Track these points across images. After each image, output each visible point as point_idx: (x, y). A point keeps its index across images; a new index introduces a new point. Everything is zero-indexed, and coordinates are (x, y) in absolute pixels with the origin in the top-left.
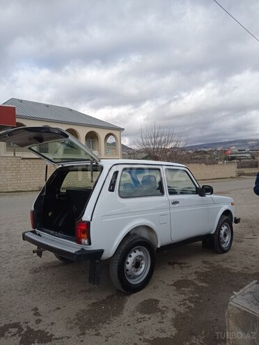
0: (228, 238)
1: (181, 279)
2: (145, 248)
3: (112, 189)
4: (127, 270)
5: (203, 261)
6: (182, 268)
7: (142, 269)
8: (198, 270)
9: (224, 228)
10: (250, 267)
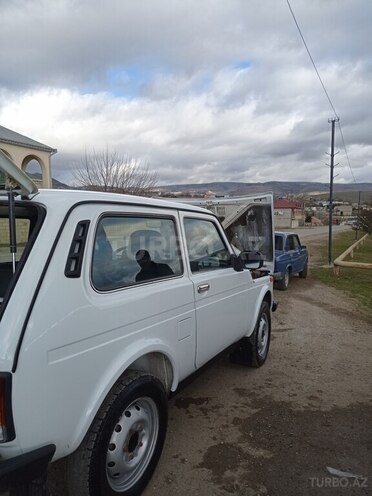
0: (265, 338)
1: (214, 443)
2: (149, 400)
3: (73, 272)
4: (112, 464)
5: (237, 390)
6: (205, 411)
7: (142, 449)
8: (237, 414)
9: (263, 322)
10: (317, 394)
